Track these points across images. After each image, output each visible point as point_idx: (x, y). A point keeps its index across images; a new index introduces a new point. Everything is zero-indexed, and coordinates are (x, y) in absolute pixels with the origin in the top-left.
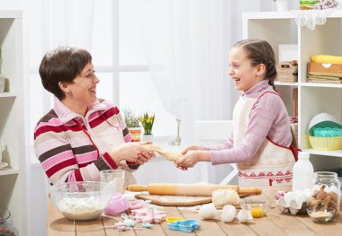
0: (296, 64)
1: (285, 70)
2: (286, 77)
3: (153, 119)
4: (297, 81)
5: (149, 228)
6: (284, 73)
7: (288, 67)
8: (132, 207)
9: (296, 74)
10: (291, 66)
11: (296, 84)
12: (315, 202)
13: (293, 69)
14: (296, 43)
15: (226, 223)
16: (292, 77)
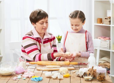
0: (110, 18)
1: (106, 20)
2: (106, 23)
3: (61, 37)
4: (110, 24)
5: (25, 79)
6: (106, 21)
7: (107, 19)
8: (25, 71)
9: (110, 22)
10: (108, 18)
11: (110, 25)
12: (88, 73)
13: (108, 20)
14: (110, 10)
15: (54, 79)
16: (109, 23)
